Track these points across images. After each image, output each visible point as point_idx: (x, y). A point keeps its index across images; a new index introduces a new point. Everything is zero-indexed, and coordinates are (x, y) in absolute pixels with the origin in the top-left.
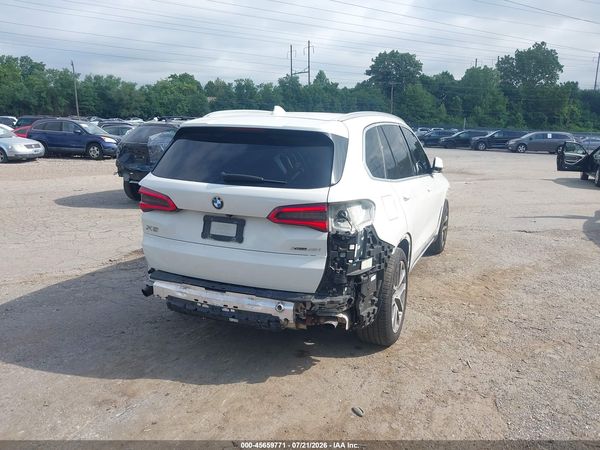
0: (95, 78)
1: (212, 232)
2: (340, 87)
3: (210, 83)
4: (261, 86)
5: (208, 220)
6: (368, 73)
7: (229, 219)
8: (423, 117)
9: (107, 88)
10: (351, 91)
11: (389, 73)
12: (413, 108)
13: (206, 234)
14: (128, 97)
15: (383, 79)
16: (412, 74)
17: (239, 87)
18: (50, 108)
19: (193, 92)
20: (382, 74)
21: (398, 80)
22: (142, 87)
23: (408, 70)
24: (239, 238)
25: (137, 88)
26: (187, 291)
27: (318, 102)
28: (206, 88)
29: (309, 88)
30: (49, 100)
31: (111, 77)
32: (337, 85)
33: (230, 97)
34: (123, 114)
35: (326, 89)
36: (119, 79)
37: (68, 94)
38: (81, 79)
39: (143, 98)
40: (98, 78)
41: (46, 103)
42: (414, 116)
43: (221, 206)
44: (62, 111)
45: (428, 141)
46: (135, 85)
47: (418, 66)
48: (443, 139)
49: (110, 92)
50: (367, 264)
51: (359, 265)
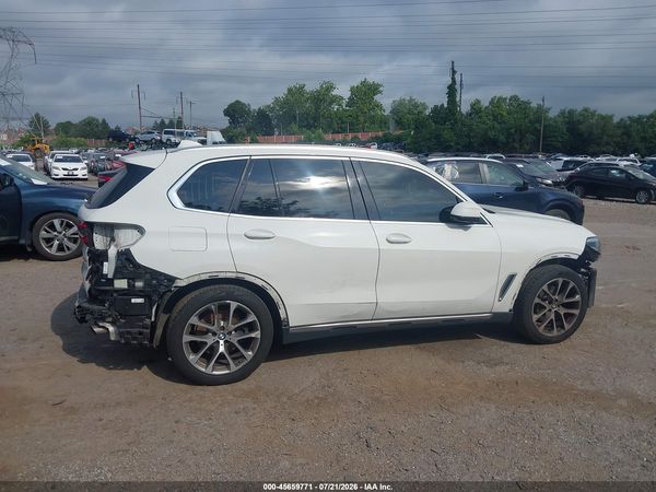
0: (569, 112)
9: (579, 122)
14: (599, 131)
18: (517, 145)
22: (623, 119)
25: (615, 120)
30: (517, 137)
31: (586, 110)
34: (591, 150)
36: (595, 111)
39: (621, 132)
40: (571, 112)
41: (514, 140)
44: (527, 148)
46: (611, 117)
49: (580, 126)
50: (121, 284)
51: (110, 282)
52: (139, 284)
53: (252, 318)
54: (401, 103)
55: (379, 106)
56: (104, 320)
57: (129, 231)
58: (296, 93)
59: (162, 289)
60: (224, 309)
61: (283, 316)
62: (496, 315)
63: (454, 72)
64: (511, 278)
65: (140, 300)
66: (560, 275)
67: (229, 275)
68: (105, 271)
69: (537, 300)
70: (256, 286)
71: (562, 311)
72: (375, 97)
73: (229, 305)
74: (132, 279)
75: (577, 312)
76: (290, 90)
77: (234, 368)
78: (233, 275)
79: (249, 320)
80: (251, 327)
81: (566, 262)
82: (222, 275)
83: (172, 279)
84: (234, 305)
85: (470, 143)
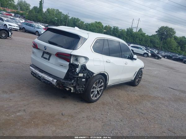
1: (44, 56)
2: (146, 34)
3: (106, 26)
4: (121, 29)
5: (44, 53)
6: (156, 32)
7: (48, 53)
8: (172, 50)
9: (76, 22)
10: (149, 36)
11: (164, 33)
12: (169, 46)
13: (42, 56)
15: (161, 35)
16: (171, 35)
17: (114, 29)
19: (100, 28)
20: (161, 33)
21: (166, 36)
22: (86, 23)
23: (170, 34)
24: (49, 59)
25: (84, 23)
26: (35, 71)
27: (137, 38)
28: (105, 27)
29: (136, 33)
30: (60, 22)
32: (145, 34)
33: (111, 31)
35: (141, 34)
37: (65, 21)
38: (70, 18)
39: (85, 27)
40: (75, 18)
42: (168, 48)
43: (46, 49)
45: (169, 57)
46: (84, 22)
47: (174, 33)
48: (173, 57)
49: (76, 23)
50: (81, 75)
51: (78, 74)
52: (85, 75)
61: (107, 83)
62: (132, 80)
64: (136, 72)
65: (84, 80)
68: (77, 71)
69: (137, 77)
70: (106, 75)
75: (140, 79)
79: (102, 84)
83: (93, 74)
84: (101, 80)
85: (46, 21)
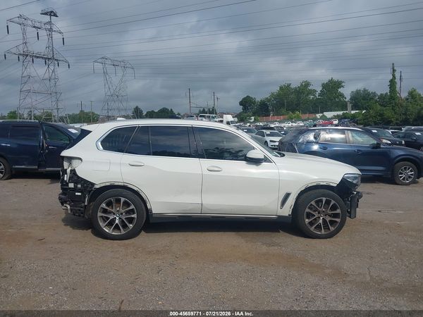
50: (71, 185)
51: (67, 184)
52: (79, 186)
53: (132, 207)
54: (358, 92)
55: (342, 95)
56: (66, 203)
57: (77, 161)
58: (285, 89)
59: (88, 189)
60: (118, 201)
61: (149, 207)
62: (280, 217)
63: (394, 71)
64: (288, 195)
65: (79, 194)
66: (324, 195)
67: (120, 184)
68: (65, 179)
69: (307, 210)
70: (134, 190)
71: (328, 219)
72: (339, 90)
73: (120, 199)
74: (76, 183)
75: (338, 220)
76: (281, 88)
77: (123, 232)
78: (122, 184)
79: (131, 208)
80: (132, 211)
81: (328, 187)
82: (116, 184)
83: (93, 184)
84: (123, 199)
